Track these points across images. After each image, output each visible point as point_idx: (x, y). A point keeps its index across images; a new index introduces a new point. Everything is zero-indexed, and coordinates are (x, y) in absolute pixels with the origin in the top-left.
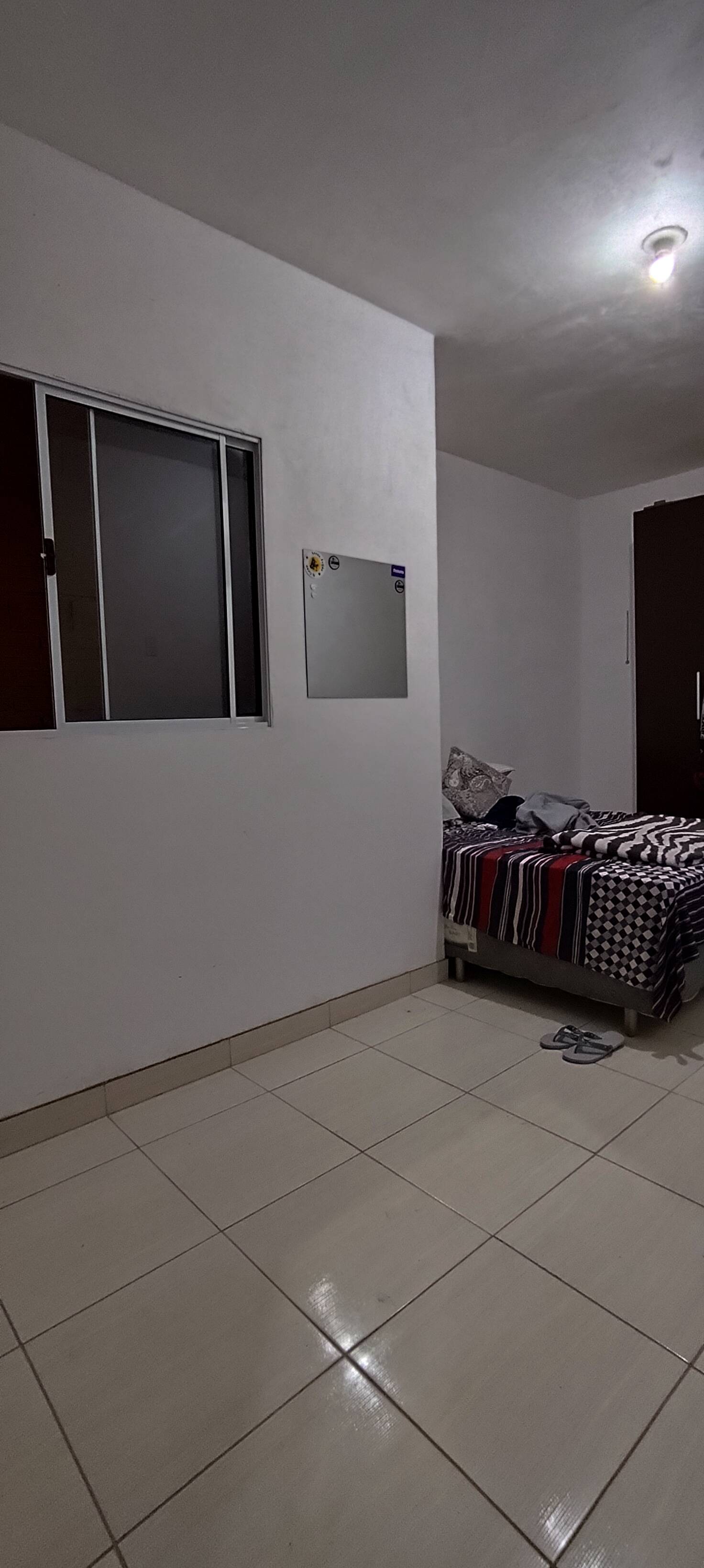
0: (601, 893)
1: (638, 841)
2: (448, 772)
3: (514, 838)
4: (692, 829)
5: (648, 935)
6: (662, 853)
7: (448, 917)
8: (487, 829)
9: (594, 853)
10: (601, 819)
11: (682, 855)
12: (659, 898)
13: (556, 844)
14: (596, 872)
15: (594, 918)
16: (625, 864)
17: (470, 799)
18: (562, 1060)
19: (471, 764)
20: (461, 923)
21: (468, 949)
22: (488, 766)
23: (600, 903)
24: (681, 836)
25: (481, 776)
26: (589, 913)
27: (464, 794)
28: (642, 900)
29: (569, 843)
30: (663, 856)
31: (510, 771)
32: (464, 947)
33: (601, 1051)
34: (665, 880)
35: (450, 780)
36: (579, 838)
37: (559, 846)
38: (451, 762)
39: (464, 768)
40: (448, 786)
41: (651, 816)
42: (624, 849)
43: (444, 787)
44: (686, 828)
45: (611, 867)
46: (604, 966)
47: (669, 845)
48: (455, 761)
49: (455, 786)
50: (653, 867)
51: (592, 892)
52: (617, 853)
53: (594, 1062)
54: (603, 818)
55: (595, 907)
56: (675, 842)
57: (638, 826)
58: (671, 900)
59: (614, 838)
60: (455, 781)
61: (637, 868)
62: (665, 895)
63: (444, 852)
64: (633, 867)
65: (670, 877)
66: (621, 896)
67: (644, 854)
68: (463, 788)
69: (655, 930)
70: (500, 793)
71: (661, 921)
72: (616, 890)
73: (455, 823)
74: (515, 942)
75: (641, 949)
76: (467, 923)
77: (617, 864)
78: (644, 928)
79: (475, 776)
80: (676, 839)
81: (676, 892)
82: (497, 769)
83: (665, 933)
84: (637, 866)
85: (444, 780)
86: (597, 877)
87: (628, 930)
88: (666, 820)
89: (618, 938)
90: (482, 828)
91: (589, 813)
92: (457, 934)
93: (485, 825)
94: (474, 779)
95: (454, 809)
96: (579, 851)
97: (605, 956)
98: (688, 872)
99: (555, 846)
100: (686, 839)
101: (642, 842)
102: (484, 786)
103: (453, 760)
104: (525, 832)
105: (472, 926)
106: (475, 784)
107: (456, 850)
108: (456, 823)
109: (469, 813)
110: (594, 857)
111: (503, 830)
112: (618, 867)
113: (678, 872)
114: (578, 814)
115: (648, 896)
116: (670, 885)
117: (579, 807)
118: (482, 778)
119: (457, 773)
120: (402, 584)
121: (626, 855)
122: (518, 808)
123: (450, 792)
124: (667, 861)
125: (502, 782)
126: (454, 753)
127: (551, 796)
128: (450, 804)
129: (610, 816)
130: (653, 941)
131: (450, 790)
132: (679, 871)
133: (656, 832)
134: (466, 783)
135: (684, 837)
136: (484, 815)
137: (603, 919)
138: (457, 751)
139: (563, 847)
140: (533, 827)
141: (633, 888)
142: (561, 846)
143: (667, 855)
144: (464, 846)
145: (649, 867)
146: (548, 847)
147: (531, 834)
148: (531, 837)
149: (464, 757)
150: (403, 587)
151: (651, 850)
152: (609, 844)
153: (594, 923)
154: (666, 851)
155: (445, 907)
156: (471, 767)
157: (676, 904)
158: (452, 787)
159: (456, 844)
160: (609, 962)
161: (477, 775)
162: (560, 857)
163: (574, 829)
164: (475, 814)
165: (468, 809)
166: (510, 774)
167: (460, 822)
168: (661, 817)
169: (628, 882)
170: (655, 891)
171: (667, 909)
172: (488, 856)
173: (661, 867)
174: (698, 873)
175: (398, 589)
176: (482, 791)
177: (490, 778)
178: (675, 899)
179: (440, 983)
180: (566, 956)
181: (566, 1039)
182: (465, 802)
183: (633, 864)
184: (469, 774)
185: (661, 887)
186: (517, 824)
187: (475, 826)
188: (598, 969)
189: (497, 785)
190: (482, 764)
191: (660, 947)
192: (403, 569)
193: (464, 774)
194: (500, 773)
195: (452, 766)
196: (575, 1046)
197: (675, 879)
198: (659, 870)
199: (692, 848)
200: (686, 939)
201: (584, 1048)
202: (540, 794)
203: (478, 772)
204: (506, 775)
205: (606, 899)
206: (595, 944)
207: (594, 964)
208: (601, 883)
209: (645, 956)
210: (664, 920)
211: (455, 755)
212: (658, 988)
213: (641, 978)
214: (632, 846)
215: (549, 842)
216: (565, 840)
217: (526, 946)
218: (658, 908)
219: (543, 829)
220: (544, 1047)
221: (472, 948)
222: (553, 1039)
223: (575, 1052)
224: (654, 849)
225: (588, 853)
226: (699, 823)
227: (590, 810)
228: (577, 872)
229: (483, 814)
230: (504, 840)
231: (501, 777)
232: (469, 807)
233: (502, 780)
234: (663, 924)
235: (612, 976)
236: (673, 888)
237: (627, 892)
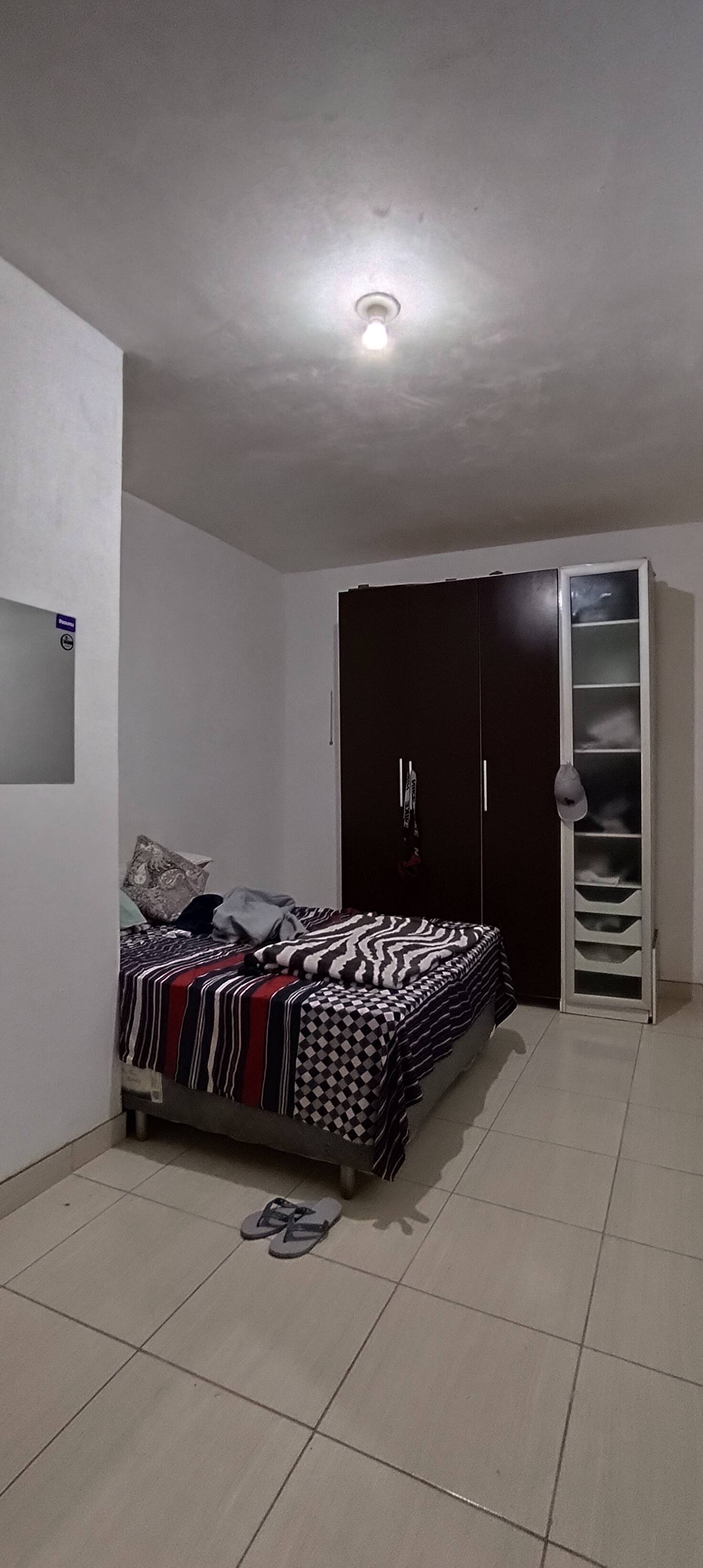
0: (312, 1027)
1: (351, 955)
2: (132, 866)
3: (210, 950)
4: (403, 933)
5: (366, 1077)
6: (379, 973)
7: (125, 1061)
8: (179, 936)
9: (303, 973)
10: (307, 918)
11: (399, 974)
12: (378, 1032)
13: (259, 962)
14: (306, 1002)
15: (304, 1058)
16: (338, 987)
17: (158, 898)
18: (269, 1256)
19: (161, 856)
20: (143, 1066)
21: (150, 1099)
22: (181, 858)
23: (311, 1040)
24: (393, 943)
25: (172, 870)
26: (299, 1053)
27: (151, 893)
28: (359, 1036)
29: (274, 961)
30: (380, 976)
31: (208, 862)
32: (146, 1096)
33: (316, 1234)
34: (384, 1010)
35: (136, 876)
36: (285, 956)
37: (263, 964)
38: (137, 854)
39: (153, 862)
40: (133, 883)
41: (360, 916)
42: (337, 967)
43: (127, 884)
44: (398, 930)
45: (322, 994)
46: (316, 1117)
47: (383, 959)
48: (141, 853)
49: (142, 883)
50: (369, 990)
51: (302, 1026)
52: (328, 973)
53: (307, 1252)
54: (310, 916)
55: (305, 1045)
56: (388, 951)
57: (349, 931)
58: (391, 1034)
59: (325, 951)
60: (141, 878)
61: (352, 993)
62: (384, 1028)
63: (122, 976)
64: (347, 992)
65: (389, 1005)
66: (335, 1031)
67: (359, 974)
68: (151, 886)
69: (374, 1071)
70: (195, 889)
71: (380, 1059)
72: (330, 1024)
73: (140, 929)
74: (210, 1089)
75: (358, 1096)
76: (149, 1067)
77: (330, 989)
78: (361, 1070)
79: (166, 871)
80: (388, 948)
81: (397, 1023)
82: (192, 861)
83: (386, 1074)
84: (352, 989)
85: (128, 876)
86: (308, 1008)
87: (344, 1072)
88: (376, 921)
89: (331, 1081)
90: (173, 935)
91: (293, 911)
92: (136, 1081)
93: (176, 932)
94: (164, 875)
95: (140, 912)
96: (285, 971)
97: (317, 1104)
98: (407, 995)
99: (258, 965)
100: (399, 947)
101: (355, 956)
102: (176, 882)
103: (139, 851)
104: (224, 941)
105: (157, 1070)
106: (166, 880)
107: (136, 975)
108: (142, 928)
109: (157, 916)
110: (304, 982)
111: (198, 938)
112: (330, 993)
113: (397, 997)
114: (282, 917)
115: (366, 1030)
116: (389, 1016)
117: (281, 905)
118: (174, 872)
119: (144, 868)
120: (70, 640)
121: (339, 976)
122: (216, 911)
123: (134, 891)
124: (385, 983)
125: (198, 876)
126: (141, 843)
127: (251, 892)
128: (134, 907)
129: (317, 914)
130: (372, 1084)
131: (134, 888)
132: (397, 995)
133: (368, 939)
134: (155, 879)
135: (397, 943)
136: (177, 917)
137: (315, 1060)
138: (143, 840)
139: (267, 966)
140: (234, 935)
141: (348, 1021)
142: (265, 965)
143: (383, 976)
144: (146, 967)
145: (364, 990)
146: (249, 968)
147: (230, 943)
148: (230, 948)
149: (152, 849)
150: (72, 643)
151: (366, 968)
152: (319, 962)
153: (305, 1064)
154: (381, 969)
155: (122, 1048)
156: (162, 860)
157: (397, 1039)
158: (138, 885)
159: (137, 964)
160: (323, 1111)
161: (169, 869)
162: (266, 980)
163: (280, 941)
164: (166, 916)
165: (157, 910)
166: (208, 865)
167: (147, 927)
168: (369, 917)
169: (343, 1013)
170: (373, 1024)
171: (387, 1046)
172: (177, 982)
173: (377, 991)
174: (417, 995)
175: (64, 644)
176: (174, 888)
177: (184, 872)
178: (395, 1033)
179: (114, 1146)
180: (272, 1105)
181: (272, 1221)
182: (153, 902)
183: (347, 987)
184: (159, 868)
185: (381, 1019)
186: (214, 930)
187: (164, 933)
188: (310, 1120)
189: (191, 880)
190: (174, 856)
191: (380, 1093)
192: (72, 620)
193: (152, 868)
194: (195, 865)
195: (138, 858)
196: (285, 1230)
197: (395, 1007)
198: (377, 995)
199: (408, 958)
200: (409, 1079)
201: (296, 1234)
202: (242, 890)
203: (169, 865)
204: (203, 867)
205: (317, 1035)
206: (306, 1090)
207: (304, 1115)
208: (312, 1015)
209: (363, 1104)
210: (384, 1059)
211: (142, 846)
212: (379, 1143)
213: (360, 1130)
214: (345, 964)
215: (250, 959)
216: (269, 957)
217: (223, 1094)
218: (377, 1044)
219: (244, 937)
220: (246, 1237)
221: (157, 1098)
222: (256, 1224)
223: (285, 1241)
224: (370, 966)
225: (296, 973)
226: (409, 924)
227: (297, 906)
228: (284, 1002)
229: (175, 916)
230: (197, 955)
231: (195, 870)
232: (158, 909)
233: (198, 874)
234: (384, 1063)
235: (326, 1128)
236: (393, 1019)
237: (342, 1026)
